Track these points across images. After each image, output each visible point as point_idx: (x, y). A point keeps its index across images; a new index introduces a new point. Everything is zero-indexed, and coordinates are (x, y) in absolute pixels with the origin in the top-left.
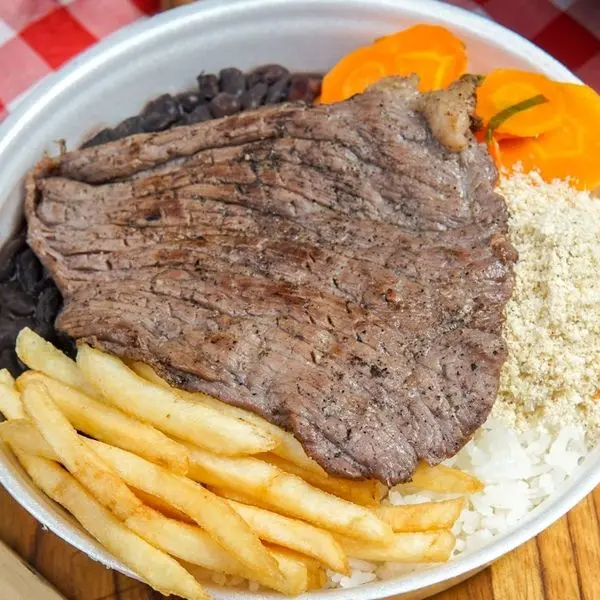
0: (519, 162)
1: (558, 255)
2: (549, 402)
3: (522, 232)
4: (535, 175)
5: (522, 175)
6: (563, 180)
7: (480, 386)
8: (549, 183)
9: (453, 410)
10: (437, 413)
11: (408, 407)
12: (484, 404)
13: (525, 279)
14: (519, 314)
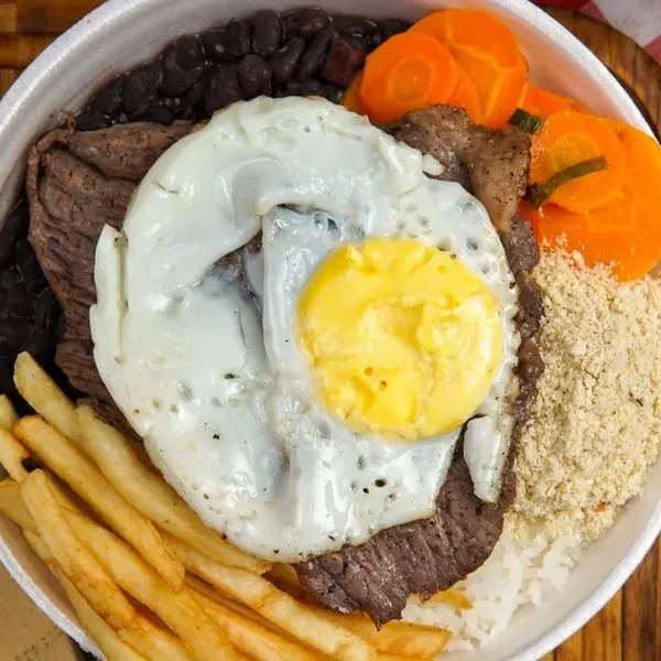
0: (564, 235)
1: (584, 384)
2: (551, 517)
3: (552, 337)
4: (578, 256)
5: (564, 253)
6: (607, 264)
7: (481, 534)
8: (592, 267)
9: (452, 550)
10: (435, 550)
11: (408, 539)
12: (482, 552)
13: (546, 398)
14: (534, 435)
